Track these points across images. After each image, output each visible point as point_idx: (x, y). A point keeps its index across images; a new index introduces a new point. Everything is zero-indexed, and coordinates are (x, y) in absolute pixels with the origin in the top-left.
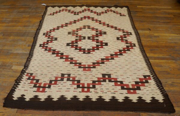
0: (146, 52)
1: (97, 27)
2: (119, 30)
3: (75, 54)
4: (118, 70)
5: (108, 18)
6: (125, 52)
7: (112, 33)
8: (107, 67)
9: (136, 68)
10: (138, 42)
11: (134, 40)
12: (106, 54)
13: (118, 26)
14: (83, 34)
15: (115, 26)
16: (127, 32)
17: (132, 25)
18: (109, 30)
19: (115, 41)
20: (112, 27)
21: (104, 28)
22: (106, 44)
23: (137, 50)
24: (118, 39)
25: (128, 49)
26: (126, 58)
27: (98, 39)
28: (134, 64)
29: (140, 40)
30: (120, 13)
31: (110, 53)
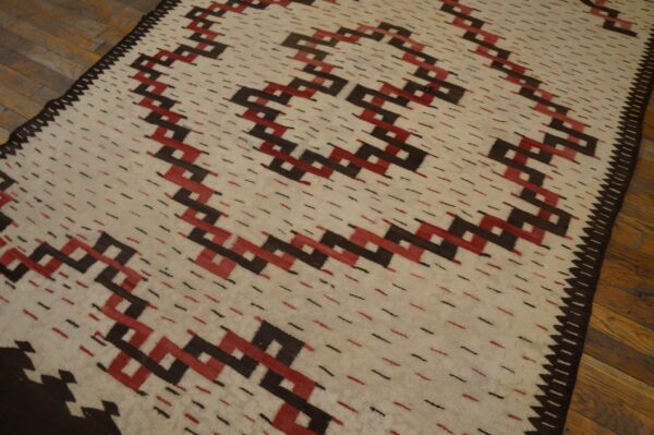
0: (598, 296)
1: (439, 46)
2: (544, 103)
3: (235, 154)
4: (360, 340)
5: (531, 19)
6: (477, 248)
7: (491, 105)
8: (318, 291)
9: (465, 373)
10: (599, 211)
11: (581, 190)
12: (374, 216)
13: (552, 78)
14: (349, 66)
15: (535, 70)
16: (576, 133)
17: (632, 100)
18: (488, 84)
19: (475, 158)
20: (516, 74)
21: (471, 69)
22: (415, 159)
23: (553, 260)
24: (499, 149)
25: (509, 232)
26: (458, 286)
27: (396, 116)
28: (473, 344)
29: (619, 205)
30: (614, 14)
31: (400, 217)
